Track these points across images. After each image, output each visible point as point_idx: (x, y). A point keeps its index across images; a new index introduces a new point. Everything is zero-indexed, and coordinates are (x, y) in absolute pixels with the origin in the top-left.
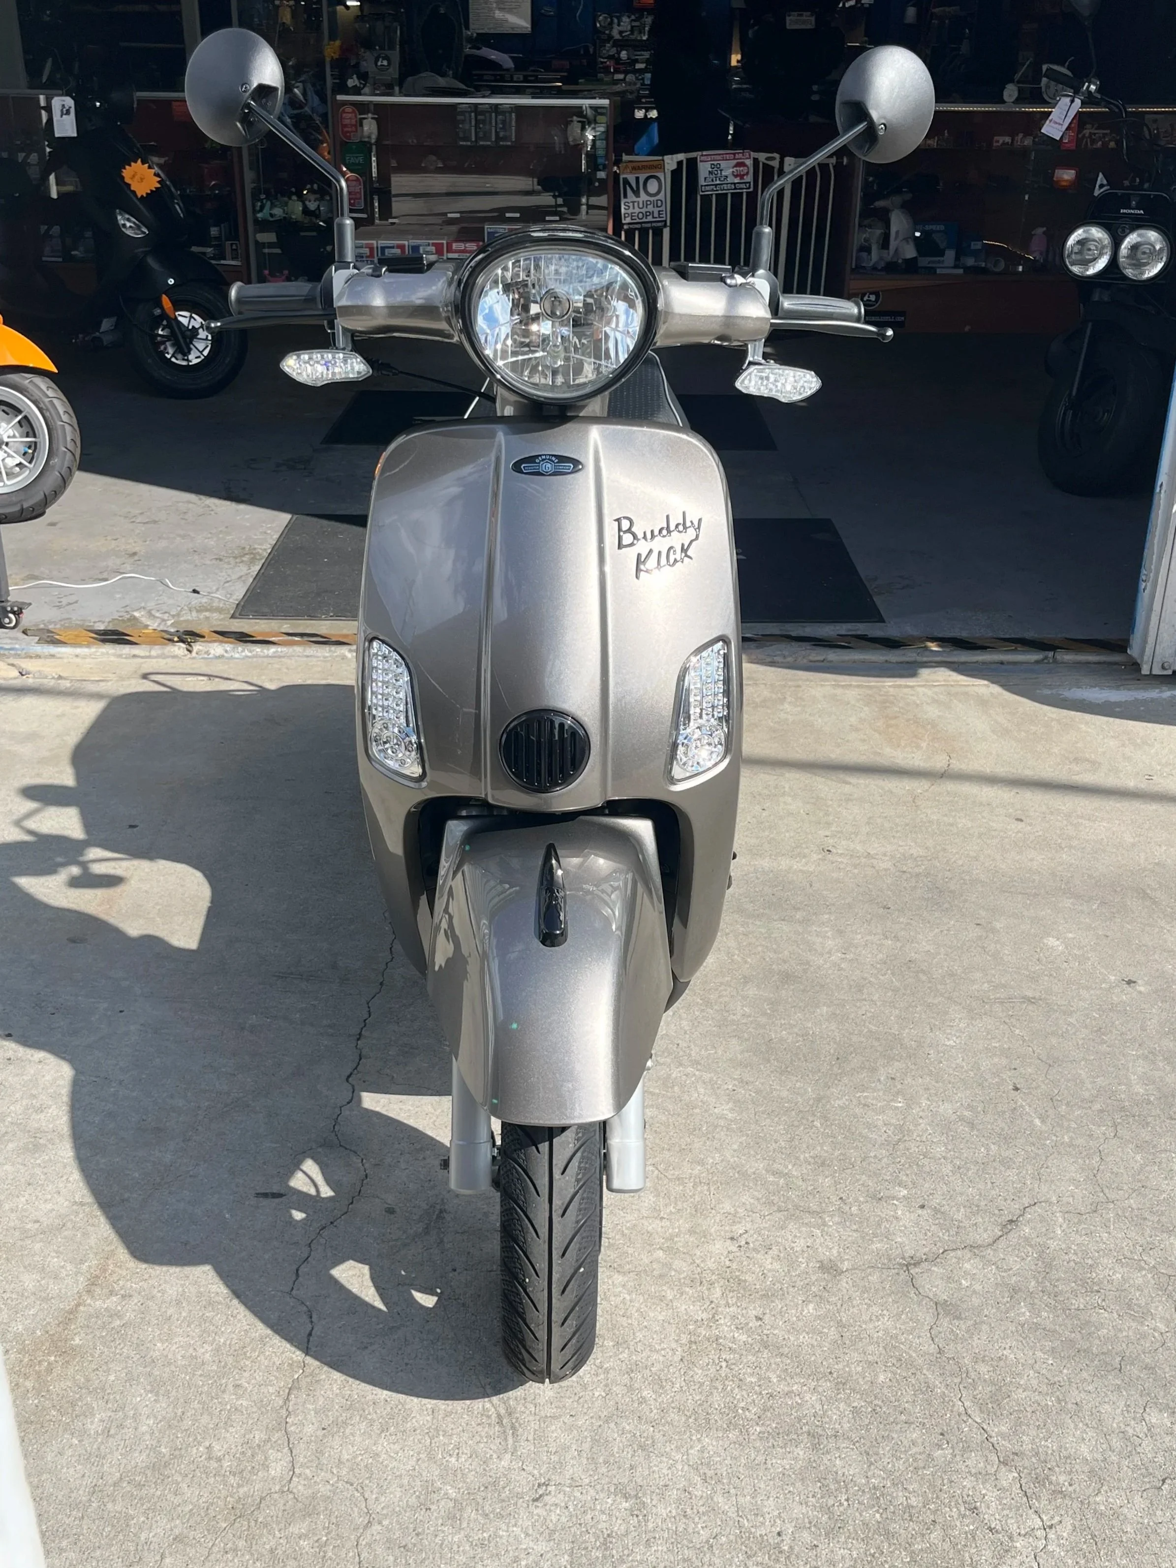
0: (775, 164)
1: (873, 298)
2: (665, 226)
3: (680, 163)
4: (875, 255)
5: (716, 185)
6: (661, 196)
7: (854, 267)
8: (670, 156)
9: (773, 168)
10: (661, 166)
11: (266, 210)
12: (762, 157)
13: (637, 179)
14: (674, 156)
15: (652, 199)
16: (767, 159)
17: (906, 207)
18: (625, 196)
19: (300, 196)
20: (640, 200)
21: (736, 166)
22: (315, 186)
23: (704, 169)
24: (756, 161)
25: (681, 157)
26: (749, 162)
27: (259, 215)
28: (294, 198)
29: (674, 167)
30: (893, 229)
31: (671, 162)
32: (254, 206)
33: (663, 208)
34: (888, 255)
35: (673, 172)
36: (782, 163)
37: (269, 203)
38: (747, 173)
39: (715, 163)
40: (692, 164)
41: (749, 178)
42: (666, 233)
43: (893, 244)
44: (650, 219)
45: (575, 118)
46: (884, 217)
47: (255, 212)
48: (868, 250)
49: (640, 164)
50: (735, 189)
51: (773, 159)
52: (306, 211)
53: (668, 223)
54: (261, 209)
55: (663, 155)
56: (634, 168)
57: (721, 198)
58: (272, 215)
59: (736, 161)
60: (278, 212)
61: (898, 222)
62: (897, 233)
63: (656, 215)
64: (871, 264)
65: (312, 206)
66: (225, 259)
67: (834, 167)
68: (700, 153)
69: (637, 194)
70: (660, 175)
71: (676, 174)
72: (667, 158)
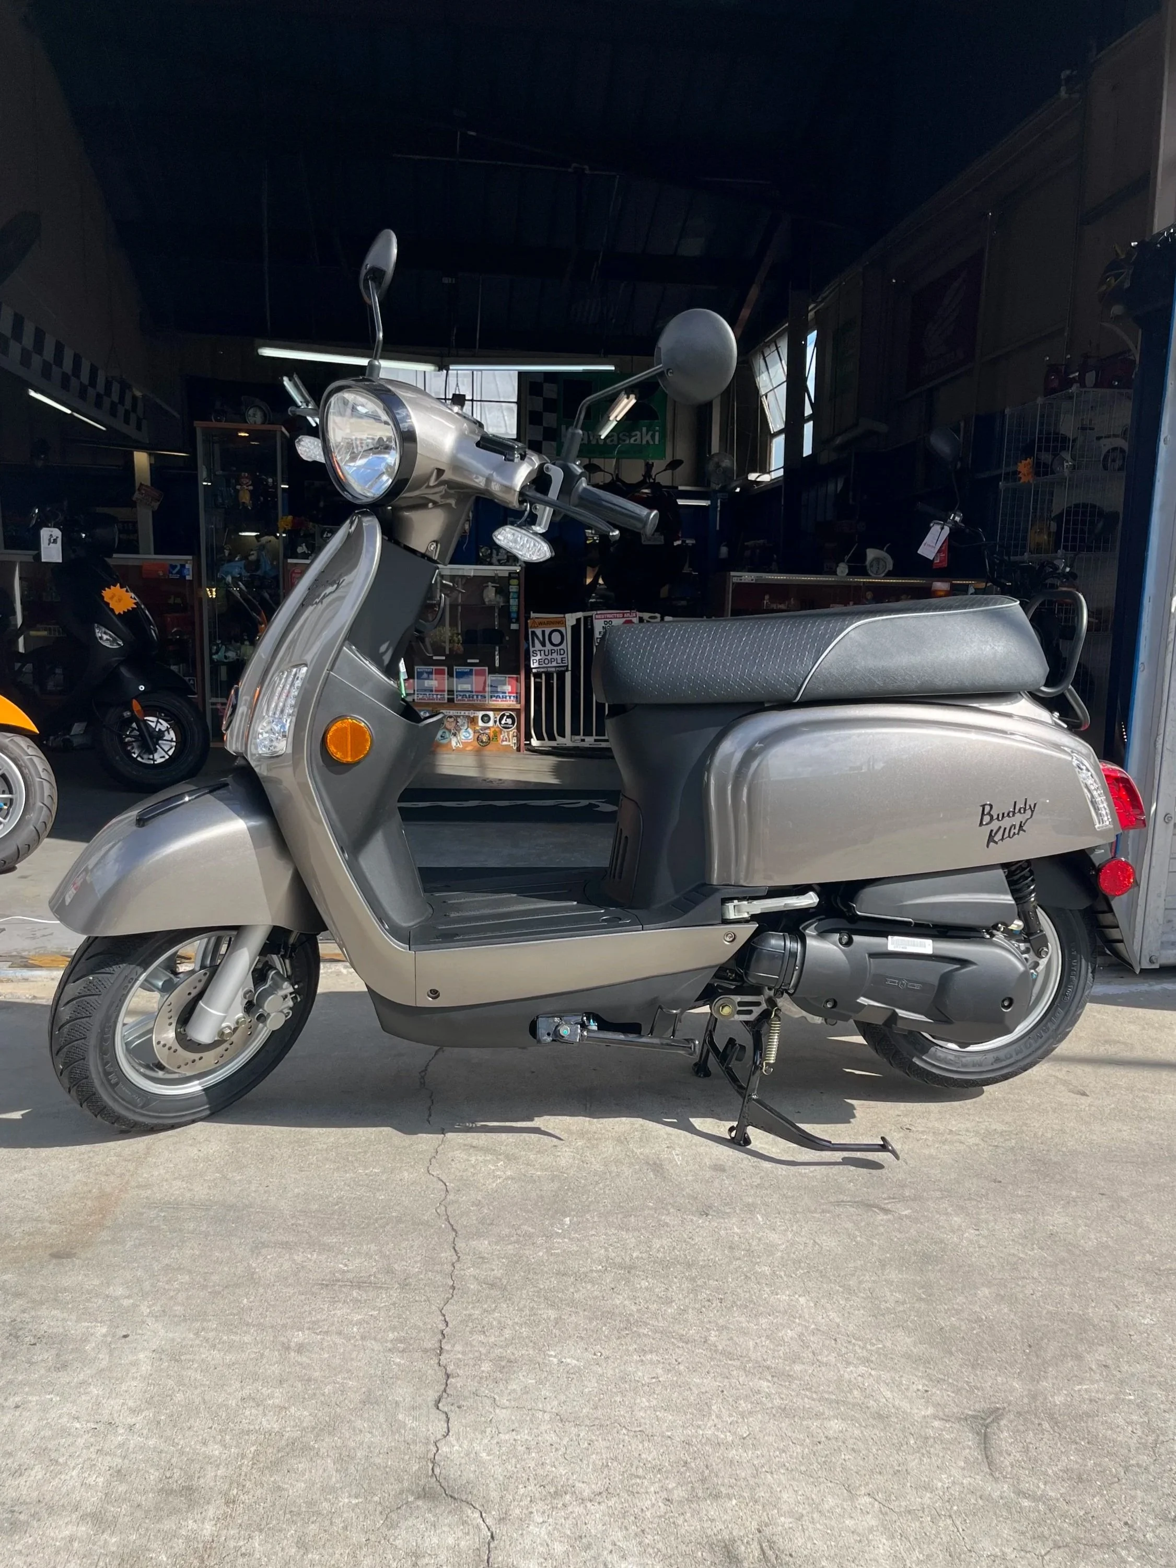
2: (567, 670)
3: (578, 620)
6: (563, 646)
8: (569, 614)
10: (563, 623)
11: (221, 654)
13: (543, 632)
14: (574, 614)
15: (555, 648)
18: (533, 646)
19: (252, 642)
20: (546, 649)
21: (626, 622)
23: (599, 625)
24: (641, 620)
25: (580, 615)
27: (214, 657)
28: (247, 643)
29: (574, 623)
31: (571, 619)
32: (211, 649)
33: (565, 655)
35: (573, 627)
37: (224, 647)
39: (608, 620)
40: (589, 621)
42: (568, 676)
44: (554, 664)
45: (490, 585)
47: (211, 654)
49: (546, 621)
53: (570, 668)
54: (217, 653)
55: (564, 613)
56: (541, 623)
58: (226, 657)
59: (625, 619)
60: (231, 655)
63: (559, 661)
68: (595, 612)
69: (543, 644)
70: (563, 629)
71: (576, 629)
72: (568, 616)
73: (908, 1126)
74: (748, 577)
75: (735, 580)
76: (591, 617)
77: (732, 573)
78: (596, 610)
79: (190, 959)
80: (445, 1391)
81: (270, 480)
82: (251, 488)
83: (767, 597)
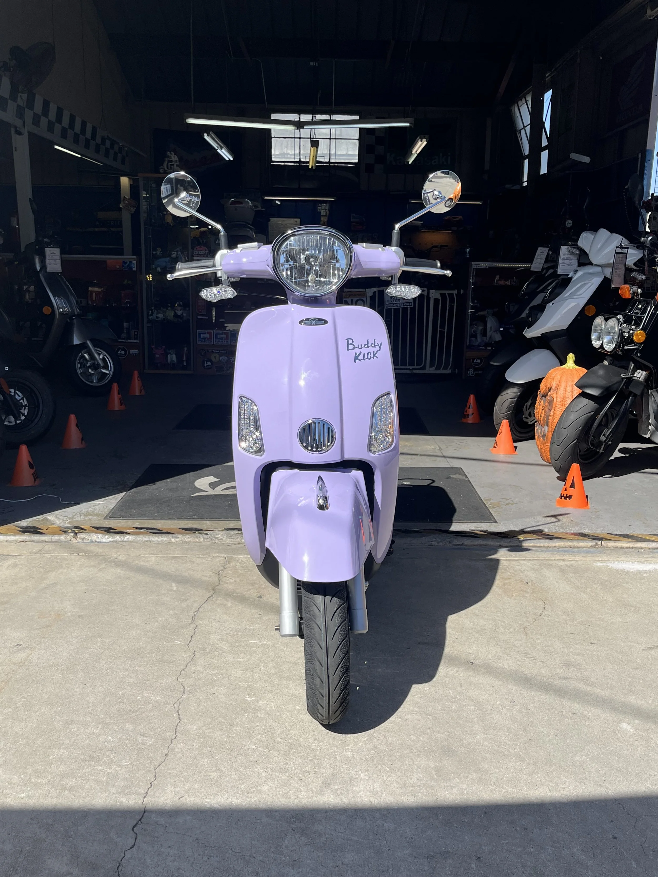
0: (425, 293)
1: (479, 361)
3: (374, 293)
4: (479, 340)
5: (394, 304)
7: (468, 345)
8: (369, 289)
9: (423, 295)
10: (364, 295)
11: (154, 315)
13: (352, 301)
14: (372, 289)
19: (173, 308)
22: (181, 303)
23: (387, 296)
25: (375, 289)
27: (150, 317)
28: (170, 309)
29: (371, 294)
30: (489, 326)
31: (370, 292)
32: (148, 313)
34: (486, 340)
35: (371, 297)
36: (428, 293)
37: (156, 311)
40: (381, 294)
43: (489, 333)
46: (483, 320)
47: (148, 316)
48: (475, 336)
49: (353, 293)
50: (404, 306)
51: (424, 291)
52: (176, 315)
54: (152, 314)
55: (365, 289)
56: (350, 295)
57: (397, 310)
58: (157, 317)
60: (161, 316)
61: (491, 323)
62: (491, 328)
64: (477, 344)
65: (179, 313)
66: (131, 339)
67: (456, 295)
68: (385, 288)
70: (364, 299)
71: (373, 298)
72: (368, 290)
73: (472, 661)
74: (483, 265)
75: (474, 267)
77: (473, 263)
79: (85, 530)
80: (140, 820)
83: (498, 277)
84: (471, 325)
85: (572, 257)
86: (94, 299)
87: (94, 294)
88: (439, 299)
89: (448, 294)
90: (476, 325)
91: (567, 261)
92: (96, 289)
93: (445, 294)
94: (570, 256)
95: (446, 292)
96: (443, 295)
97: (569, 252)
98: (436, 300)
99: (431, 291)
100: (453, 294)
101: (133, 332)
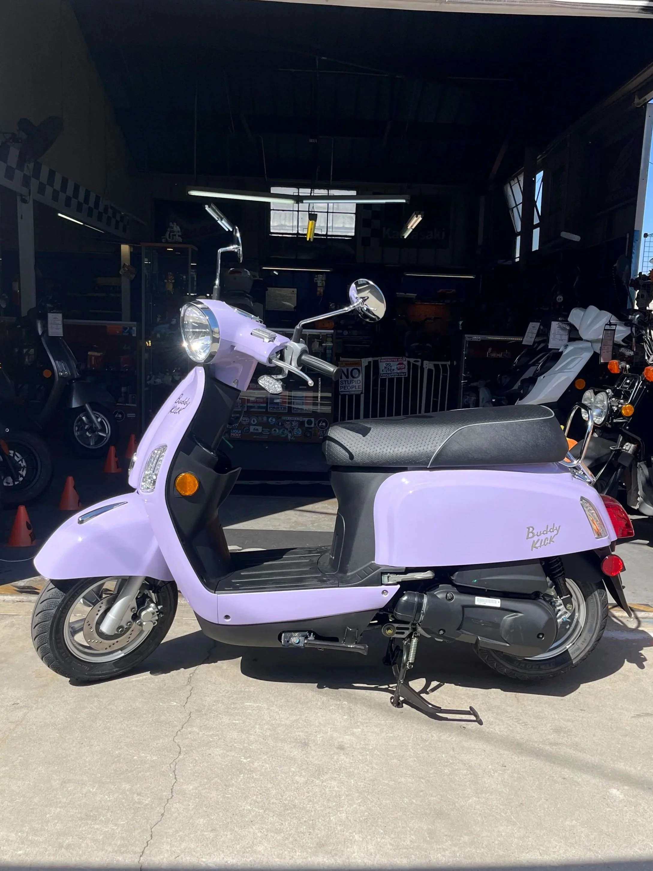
0: (419, 364)
2: (362, 393)
3: (370, 362)
5: (388, 374)
6: (360, 378)
8: (364, 359)
9: (417, 366)
10: (360, 364)
11: (153, 380)
12: (412, 360)
13: (348, 370)
14: (367, 359)
15: (355, 379)
16: (415, 361)
17: (487, 386)
18: (341, 378)
19: (171, 373)
20: (349, 380)
21: (399, 364)
22: (179, 369)
23: (382, 366)
24: (409, 363)
25: (370, 359)
26: (405, 363)
27: (148, 382)
29: (367, 364)
30: (481, 397)
31: (365, 362)
32: (146, 378)
33: (361, 384)
35: (366, 367)
36: (422, 364)
37: (154, 376)
38: (404, 368)
39: (388, 363)
40: (376, 363)
41: (406, 370)
42: (362, 396)
44: (354, 389)
45: (316, 340)
46: (476, 390)
47: (146, 380)
49: (349, 362)
50: (398, 375)
51: (418, 361)
53: (363, 392)
54: (150, 379)
55: (361, 358)
56: (346, 364)
57: (391, 380)
58: (155, 382)
59: (398, 362)
60: (158, 381)
61: (483, 394)
62: (483, 398)
63: (357, 387)
66: (128, 403)
67: (449, 366)
68: (380, 358)
69: (347, 377)
70: (360, 368)
71: (368, 368)
74: (476, 338)
75: (467, 339)
76: (378, 360)
77: (466, 335)
78: (381, 356)
81: (184, 277)
82: (173, 281)
83: (490, 349)
84: (463, 395)
85: (561, 332)
86: (93, 363)
87: (93, 358)
88: (432, 370)
89: (442, 365)
90: (469, 395)
91: (558, 337)
92: (96, 354)
93: (438, 365)
94: (560, 331)
95: (440, 363)
96: (436, 366)
97: (560, 327)
98: (430, 371)
99: (425, 362)
100: (446, 365)
101: (130, 395)
